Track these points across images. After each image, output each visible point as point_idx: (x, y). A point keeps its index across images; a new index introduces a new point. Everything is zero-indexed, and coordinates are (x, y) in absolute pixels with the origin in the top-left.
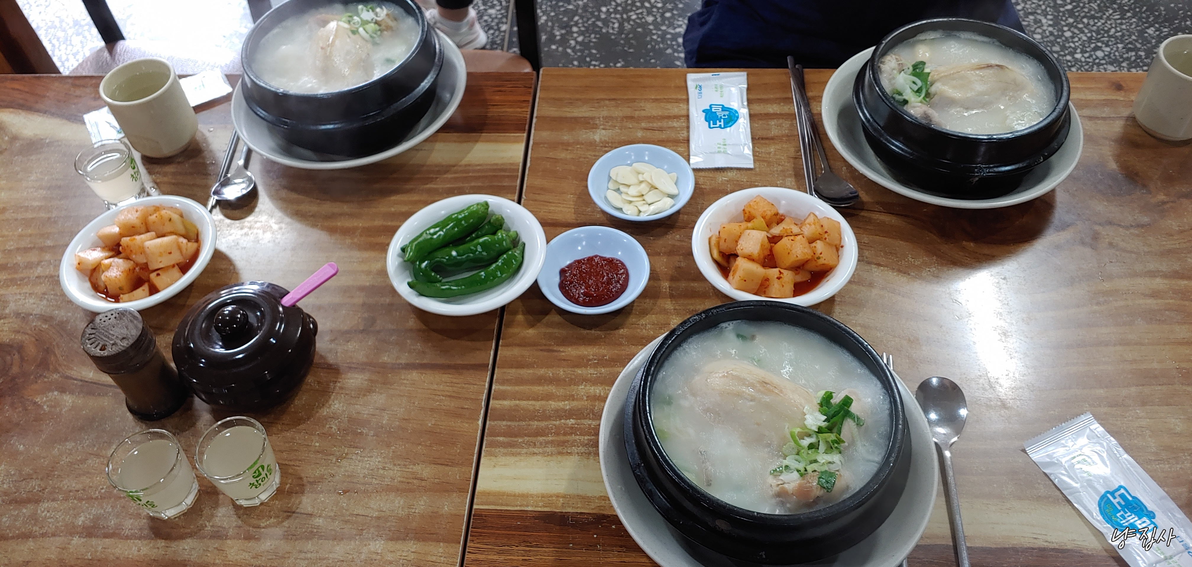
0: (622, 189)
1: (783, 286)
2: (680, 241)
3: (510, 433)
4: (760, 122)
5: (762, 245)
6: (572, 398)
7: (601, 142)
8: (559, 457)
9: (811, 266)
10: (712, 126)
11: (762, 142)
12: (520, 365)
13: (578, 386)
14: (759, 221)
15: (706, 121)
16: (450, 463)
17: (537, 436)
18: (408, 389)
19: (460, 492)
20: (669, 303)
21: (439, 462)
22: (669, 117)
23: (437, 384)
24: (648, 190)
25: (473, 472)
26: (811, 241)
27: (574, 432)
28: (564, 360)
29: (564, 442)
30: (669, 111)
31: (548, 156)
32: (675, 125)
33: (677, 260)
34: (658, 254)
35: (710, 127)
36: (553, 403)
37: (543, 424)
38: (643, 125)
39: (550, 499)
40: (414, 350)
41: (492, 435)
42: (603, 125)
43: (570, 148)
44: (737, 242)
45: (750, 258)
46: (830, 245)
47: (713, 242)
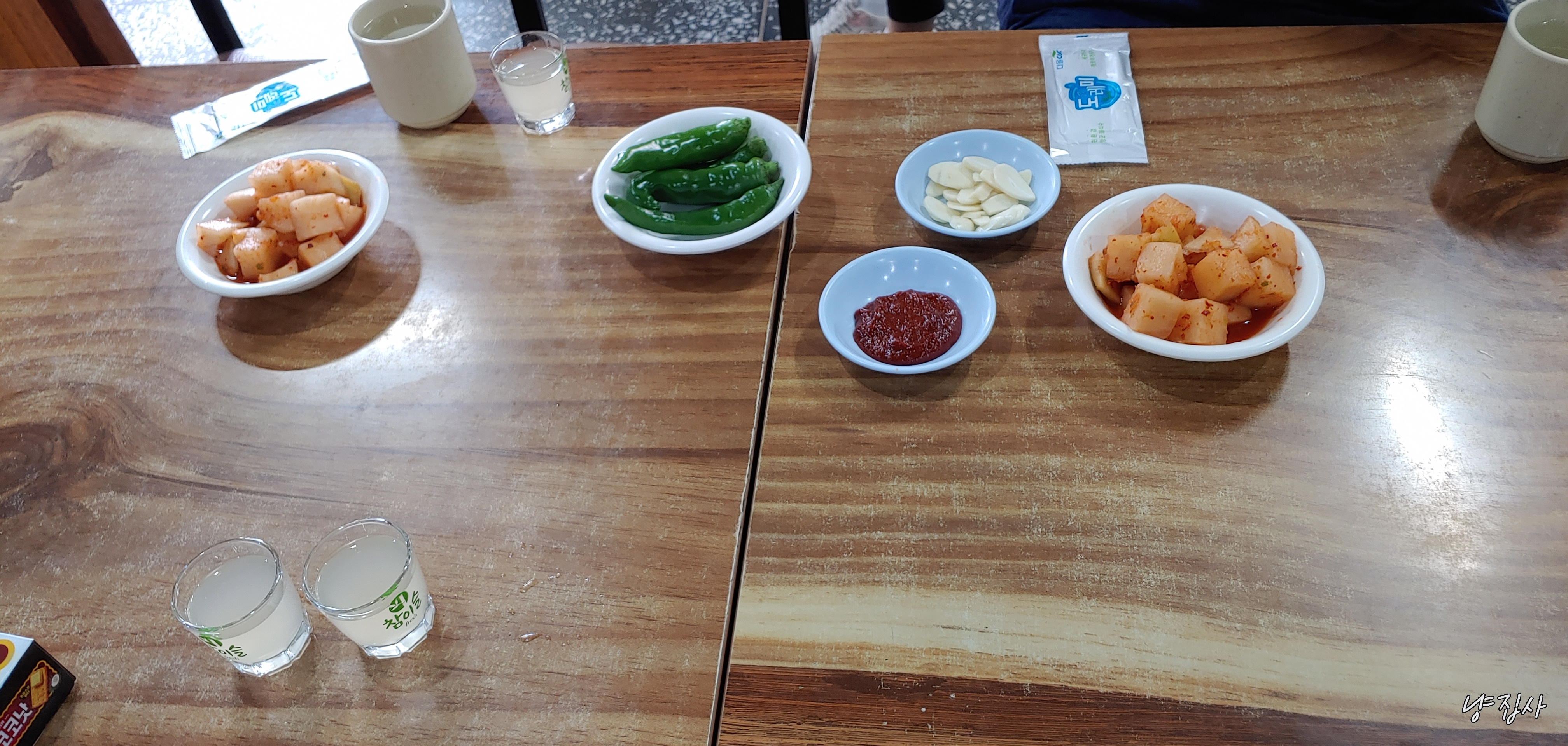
0: (947, 194)
1: (1212, 326)
2: (1040, 269)
3: (783, 551)
4: (1154, 100)
5: (1176, 265)
6: (878, 499)
7: (912, 131)
8: (862, 587)
9: (1253, 299)
10: (1080, 106)
11: (1159, 127)
12: (796, 450)
13: (888, 481)
14: (1168, 230)
15: (1071, 98)
16: (693, 595)
17: (825, 556)
18: (627, 485)
19: (708, 638)
20: (1027, 358)
21: (675, 593)
22: (1014, 96)
23: (671, 479)
24: (988, 194)
25: (728, 608)
26: (1253, 259)
27: (883, 549)
28: (865, 444)
29: (869, 565)
30: (1014, 88)
31: (833, 154)
32: (1024, 106)
33: (1037, 297)
34: (1007, 289)
35: (1077, 107)
36: (850, 507)
37: (834, 538)
38: (976, 107)
39: (850, 651)
40: (637, 429)
41: (756, 553)
42: (915, 109)
43: (865, 143)
44: (1135, 261)
45: (1158, 284)
46: (1281, 265)
47: (1096, 264)
